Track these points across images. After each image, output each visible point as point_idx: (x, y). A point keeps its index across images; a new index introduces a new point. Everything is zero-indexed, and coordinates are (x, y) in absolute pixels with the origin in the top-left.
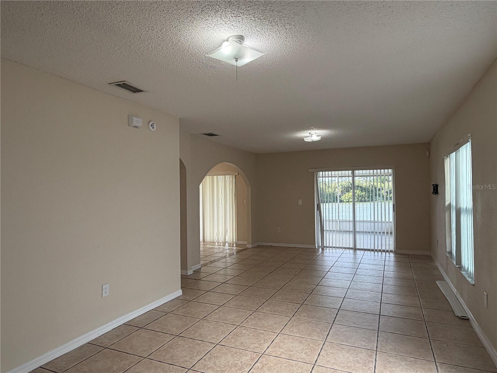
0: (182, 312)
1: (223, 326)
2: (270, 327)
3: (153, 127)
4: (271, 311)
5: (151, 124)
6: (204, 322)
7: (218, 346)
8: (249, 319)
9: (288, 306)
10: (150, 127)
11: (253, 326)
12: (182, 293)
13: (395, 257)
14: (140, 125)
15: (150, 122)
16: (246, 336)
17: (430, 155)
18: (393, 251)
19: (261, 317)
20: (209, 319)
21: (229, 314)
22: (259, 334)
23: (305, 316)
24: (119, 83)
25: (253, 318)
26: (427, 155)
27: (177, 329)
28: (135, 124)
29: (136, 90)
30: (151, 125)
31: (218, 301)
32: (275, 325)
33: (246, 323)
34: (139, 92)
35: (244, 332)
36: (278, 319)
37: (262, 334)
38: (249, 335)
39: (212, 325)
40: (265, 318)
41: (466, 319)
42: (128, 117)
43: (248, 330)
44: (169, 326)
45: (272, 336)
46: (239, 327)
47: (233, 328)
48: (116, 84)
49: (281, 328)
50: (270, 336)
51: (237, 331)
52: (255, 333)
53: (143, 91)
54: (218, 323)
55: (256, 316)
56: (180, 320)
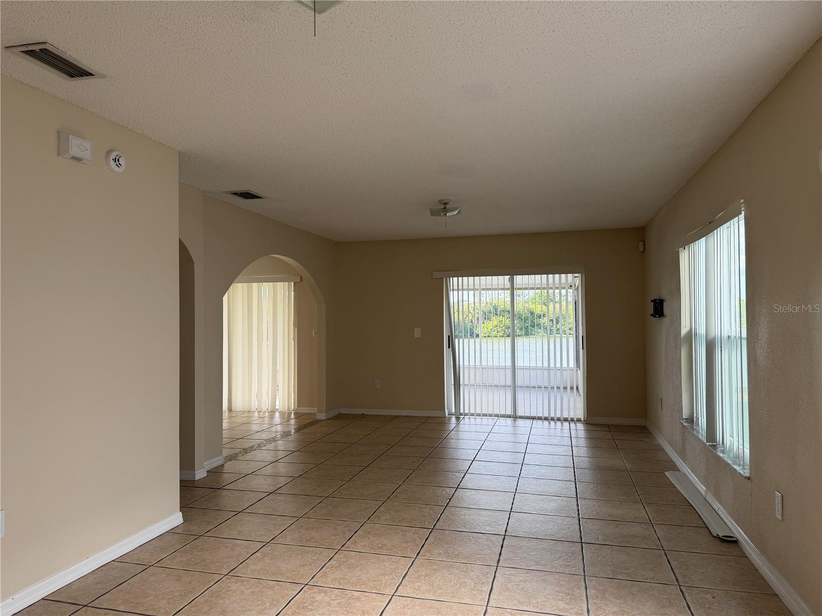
0: (181, 561)
1: (272, 587)
2: (373, 582)
3: (118, 163)
4: (372, 548)
5: (113, 156)
6: (230, 582)
8: (327, 568)
9: (405, 536)
10: (112, 163)
11: (337, 583)
12: (182, 519)
13: (587, 430)
14: (87, 155)
15: (110, 151)
16: (324, 608)
17: (644, 249)
18: (582, 420)
19: (353, 561)
20: (241, 574)
21: (285, 560)
22: (351, 601)
23: (440, 554)
24: (30, 48)
25: (337, 565)
26: (641, 249)
27: (169, 603)
28: (74, 151)
29: (75, 71)
30: (115, 160)
31: (262, 533)
32: (383, 577)
33: (322, 577)
34: (82, 76)
35: (319, 597)
36: (387, 564)
37: (358, 599)
38: (329, 604)
39: (248, 587)
40: (361, 564)
41: (731, 541)
42: (59, 137)
43: (326, 592)
45: (379, 604)
46: (308, 589)
47: (294, 590)
48: (25, 49)
49: (395, 584)
50: (374, 604)
51: (304, 598)
52: (343, 598)
53: (91, 75)
54: (262, 582)
55: (343, 560)
56: (178, 580)
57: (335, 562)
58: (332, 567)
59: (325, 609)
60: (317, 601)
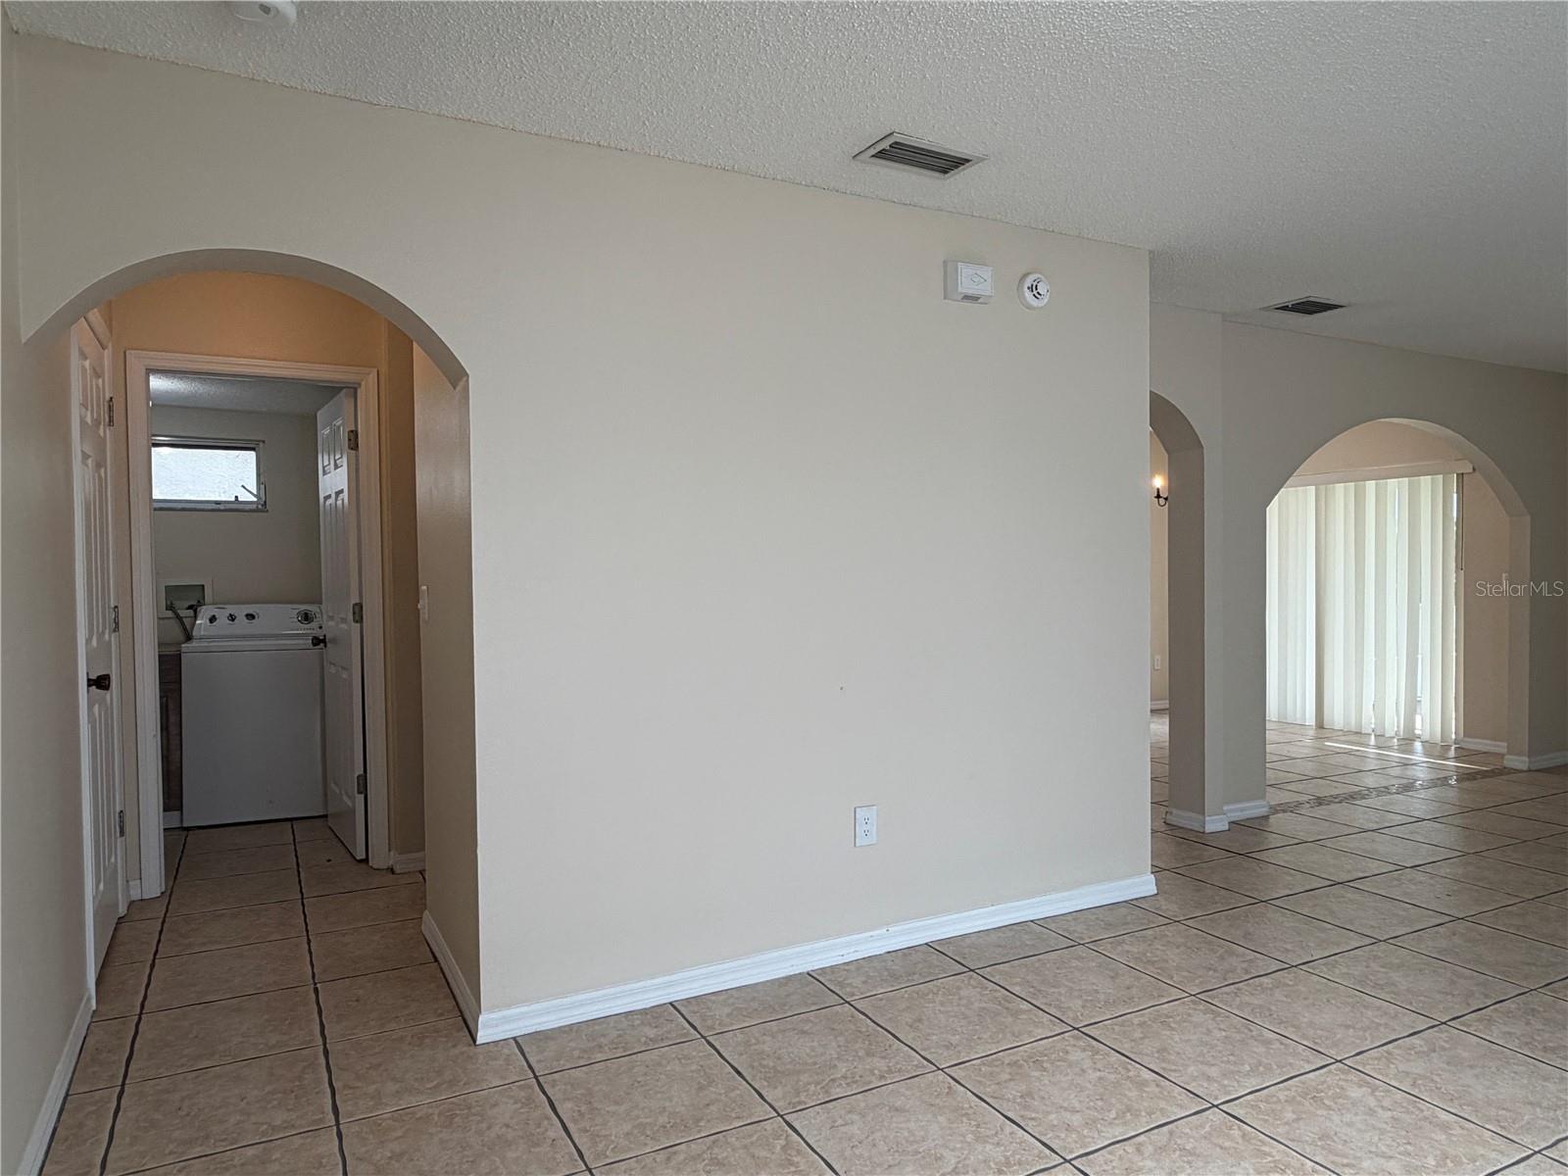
0: (1128, 952)
1: (1267, 1043)
2: (1498, 1108)
3: (1035, 292)
4: (1527, 1044)
5: (1028, 282)
6: (1195, 1009)
7: (1214, 1114)
8: (1398, 1047)
10: (1028, 295)
11: (1409, 1081)
12: (1155, 888)
14: (984, 288)
15: (1024, 276)
16: (1356, 1114)
19: (1465, 1054)
20: (1221, 1001)
21: (1314, 1005)
22: (1426, 1124)
24: (879, 147)
25: (1424, 1049)
27: (1083, 1007)
28: (966, 286)
29: (946, 164)
30: (1031, 289)
31: (1289, 947)
32: (1529, 1108)
33: (1379, 1059)
34: (957, 167)
35: (1355, 1093)
36: (1551, 1086)
37: (1444, 1126)
38: (1371, 1112)
39: (1222, 1026)
40: (1483, 1067)
42: (944, 268)
43: (1374, 1089)
44: (1063, 990)
46: (1339, 1070)
47: (1308, 1062)
48: (873, 151)
49: (1554, 1133)
51: (1325, 1082)
52: (1408, 1112)
53: (968, 161)
54: (1252, 1027)
55: (1444, 1044)
56: (1112, 977)
57: (1422, 1043)
58: (1410, 1049)
59: (1359, 1118)
60: (1347, 1097)
